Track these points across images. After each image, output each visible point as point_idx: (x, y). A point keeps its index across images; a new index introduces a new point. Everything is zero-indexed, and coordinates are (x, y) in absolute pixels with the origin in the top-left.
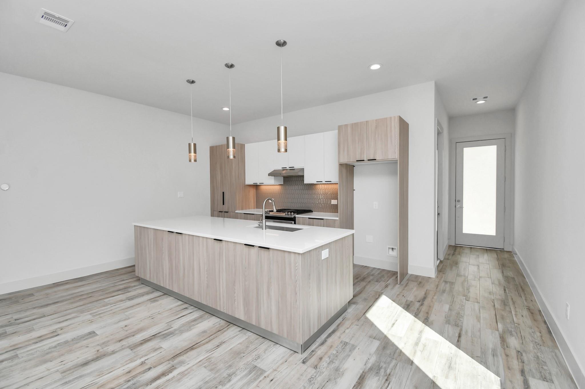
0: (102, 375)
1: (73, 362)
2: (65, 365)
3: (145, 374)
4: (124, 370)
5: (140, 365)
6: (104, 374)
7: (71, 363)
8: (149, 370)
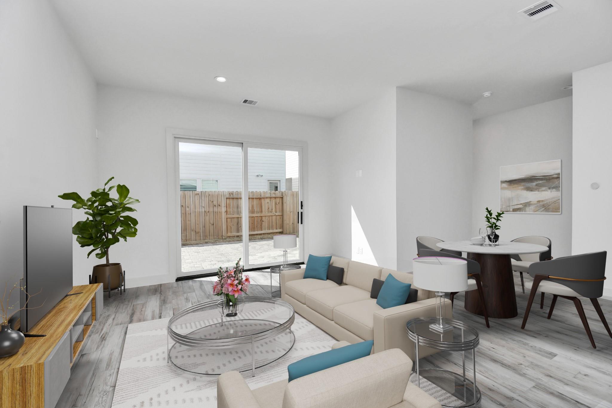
0: (482, 374)
1: (496, 354)
2: (490, 351)
3: (491, 402)
4: (494, 386)
5: (505, 396)
6: (483, 374)
7: (495, 353)
8: (499, 405)
